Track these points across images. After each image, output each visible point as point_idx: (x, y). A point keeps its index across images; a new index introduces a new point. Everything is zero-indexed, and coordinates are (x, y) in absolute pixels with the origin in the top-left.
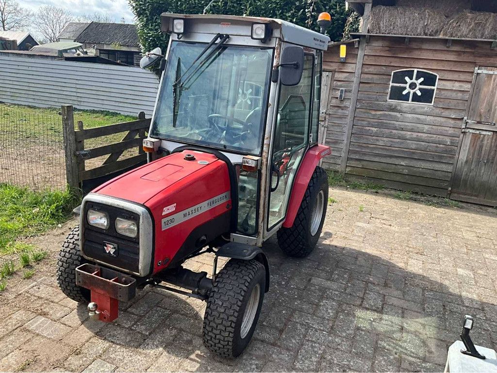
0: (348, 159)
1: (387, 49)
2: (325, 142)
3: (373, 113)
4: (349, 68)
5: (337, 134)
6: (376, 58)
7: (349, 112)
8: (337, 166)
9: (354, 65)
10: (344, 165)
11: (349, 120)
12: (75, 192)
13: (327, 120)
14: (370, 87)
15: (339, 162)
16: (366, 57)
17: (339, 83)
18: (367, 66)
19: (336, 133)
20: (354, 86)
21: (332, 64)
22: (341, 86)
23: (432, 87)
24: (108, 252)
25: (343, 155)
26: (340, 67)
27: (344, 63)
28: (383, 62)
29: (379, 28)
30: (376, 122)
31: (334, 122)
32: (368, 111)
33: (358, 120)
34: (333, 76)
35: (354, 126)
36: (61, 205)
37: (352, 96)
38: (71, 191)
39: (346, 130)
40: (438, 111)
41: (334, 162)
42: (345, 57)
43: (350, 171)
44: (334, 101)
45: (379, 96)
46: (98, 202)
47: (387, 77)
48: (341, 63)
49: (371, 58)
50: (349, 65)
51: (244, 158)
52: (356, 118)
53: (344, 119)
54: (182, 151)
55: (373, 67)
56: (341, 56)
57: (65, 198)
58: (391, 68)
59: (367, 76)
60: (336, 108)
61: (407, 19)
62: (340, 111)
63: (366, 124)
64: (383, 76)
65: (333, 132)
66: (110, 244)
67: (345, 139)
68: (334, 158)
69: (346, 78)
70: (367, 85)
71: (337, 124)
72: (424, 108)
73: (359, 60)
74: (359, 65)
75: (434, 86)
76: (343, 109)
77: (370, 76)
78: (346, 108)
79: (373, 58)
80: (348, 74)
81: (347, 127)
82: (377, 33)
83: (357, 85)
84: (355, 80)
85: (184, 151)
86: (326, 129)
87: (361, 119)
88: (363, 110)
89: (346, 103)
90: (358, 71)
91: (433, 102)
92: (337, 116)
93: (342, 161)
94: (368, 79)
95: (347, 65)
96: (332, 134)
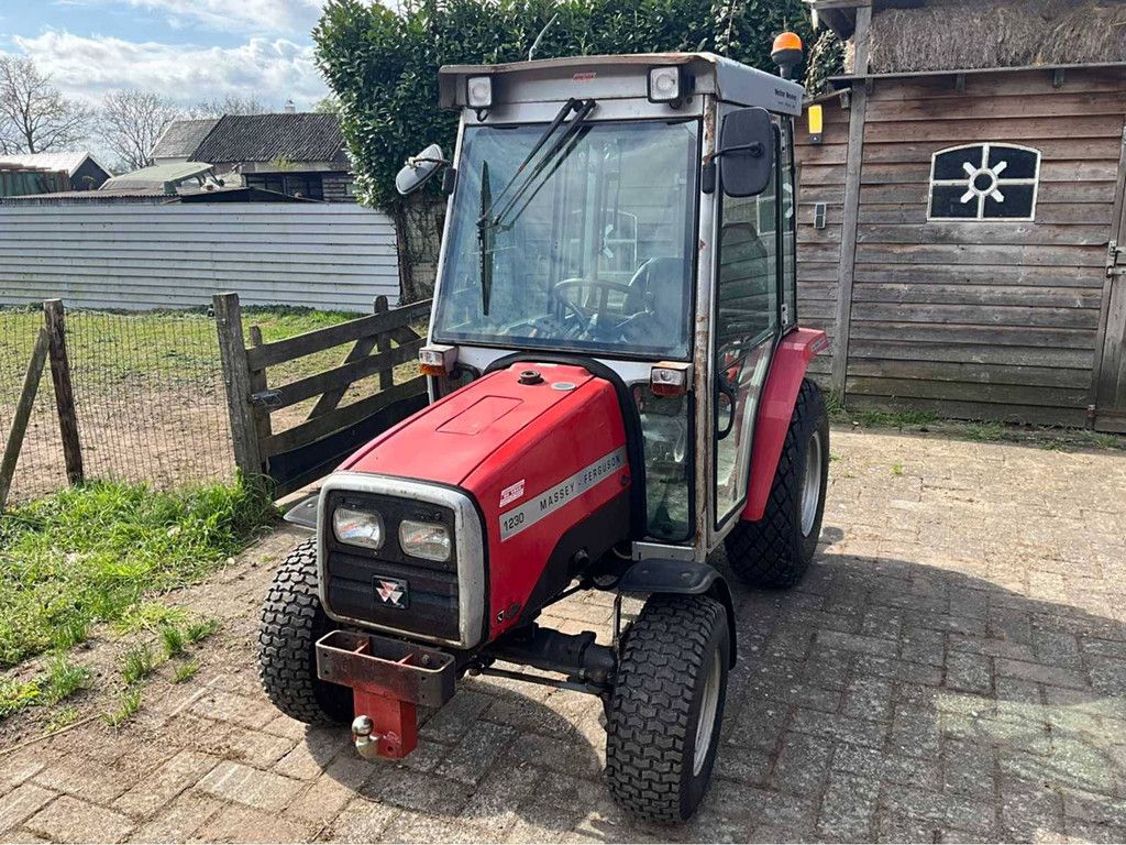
0: (849, 360)
1: (917, 104)
3: (898, 250)
4: (833, 155)
5: (819, 307)
6: (895, 125)
7: (840, 255)
8: (825, 378)
9: (845, 147)
10: (839, 374)
11: (842, 273)
12: (254, 484)
14: (885, 193)
15: (828, 368)
16: (869, 128)
17: (813, 192)
18: (873, 148)
19: (815, 303)
20: (848, 195)
22: (817, 198)
23: (1028, 181)
24: (385, 599)
25: (836, 352)
26: (811, 156)
27: (819, 144)
28: (909, 134)
29: (894, 59)
30: (906, 271)
31: (809, 279)
32: (885, 248)
33: (865, 270)
34: (797, 177)
35: (856, 286)
36: (230, 514)
37: (846, 217)
38: (246, 482)
39: (838, 294)
40: (1045, 233)
41: (815, 370)
42: (820, 131)
43: (853, 387)
44: (804, 232)
45: (907, 211)
46: (357, 488)
47: (921, 168)
48: (813, 145)
49: (880, 128)
50: (832, 148)
51: (653, 368)
52: (859, 267)
53: (830, 271)
54: (508, 366)
55: (888, 148)
56: (811, 131)
57: (234, 499)
58: (930, 146)
59: (875, 169)
60: (810, 249)
61: (955, 33)
62: (820, 253)
63: (884, 277)
64: (911, 166)
65: (808, 303)
66: (388, 581)
67: (838, 317)
68: (816, 361)
69: (826, 177)
70: (876, 190)
71: (815, 284)
72: (1014, 229)
73: (855, 137)
74: (855, 147)
75: (1032, 176)
76: (826, 249)
77: (882, 170)
78: (834, 245)
79: (886, 127)
80: (830, 169)
81: (840, 289)
82: (889, 72)
83: (854, 192)
84: (849, 180)
85: (513, 365)
87: (868, 266)
88: (872, 247)
89: (833, 235)
90: (854, 161)
91: (1033, 214)
92: (813, 265)
93: (834, 367)
94: (877, 175)
95: (825, 148)
96: (806, 306)
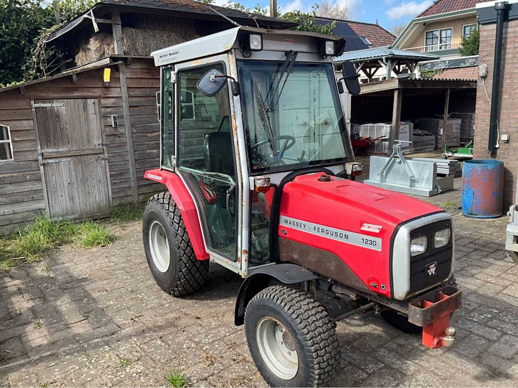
0: (139, 187)
1: (146, 71)
2: (110, 176)
3: (149, 135)
4: (115, 92)
5: (120, 165)
6: (139, 80)
7: (127, 139)
8: (129, 197)
9: (119, 89)
10: (136, 195)
11: (129, 147)
13: (106, 151)
14: (140, 110)
15: (130, 192)
16: (128, 80)
17: (108, 110)
18: (133, 89)
19: (119, 163)
20: (125, 111)
21: (94, 90)
22: (111, 113)
23: (191, 104)
24: (430, 274)
25: (132, 184)
26: (105, 93)
27: (108, 87)
28: (145, 84)
29: (136, 50)
30: (154, 144)
31: (114, 152)
32: (144, 134)
33: (138, 145)
34: (99, 103)
35: (136, 153)
37: (127, 122)
39: (130, 158)
40: (199, 124)
41: (125, 195)
42: (109, 81)
43: (143, 199)
44: (108, 129)
45: (150, 117)
47: (153, 98)
48: (106, 87)
49: (133, 81)
50: (112, 89)
51: (353, 165)
52: (135, 144)
53: (124, 147)
55: (138, 90)
56: (105, 81)
58: (154, 89)
59: (134, 99)
60: (112, 137)
61: (158, 42)
62: (117, 139)
63: (147, 147)
64: (149, 98)
65: (115, 163)
66: (431, 265)
67: (130, 168)
68: (124, 190)
69: (114, 103)
70: (136, 108)
71: (117, 154)
72: (189, 123)
73: (123, 84)
74: (124, 90)
75: (192, 102)
76: (119, 137)
77: (138, 99)
78: (123, 134)
79: (135, 81)
80: (114, 99)
81: (129, 155)
82: (135, 55)
83: (127, 110)
84: (125, 104)
86: (107, 162)
87: (139, 143)
88: (140, 134)
89: (121, 130)
90: (125, 95)
91: (194, 117)
92: (115, 145)
93: (133, 191)
94: (136, 102)
95: (110, 89)
96: (114, 165)
